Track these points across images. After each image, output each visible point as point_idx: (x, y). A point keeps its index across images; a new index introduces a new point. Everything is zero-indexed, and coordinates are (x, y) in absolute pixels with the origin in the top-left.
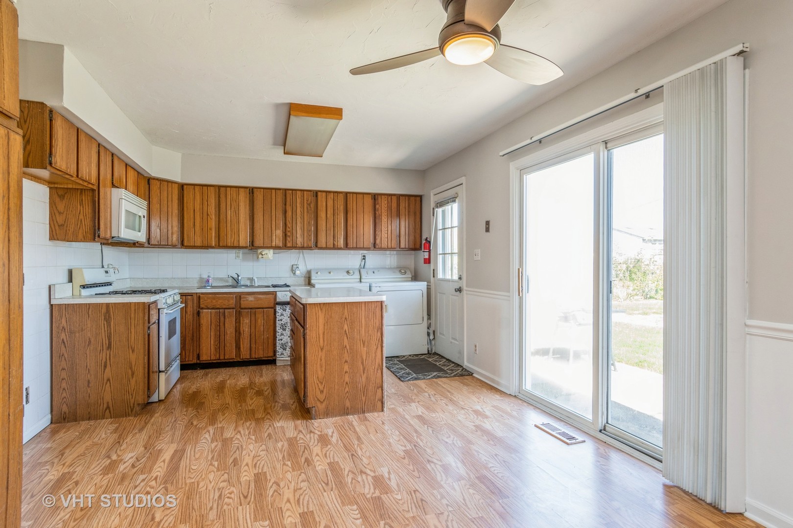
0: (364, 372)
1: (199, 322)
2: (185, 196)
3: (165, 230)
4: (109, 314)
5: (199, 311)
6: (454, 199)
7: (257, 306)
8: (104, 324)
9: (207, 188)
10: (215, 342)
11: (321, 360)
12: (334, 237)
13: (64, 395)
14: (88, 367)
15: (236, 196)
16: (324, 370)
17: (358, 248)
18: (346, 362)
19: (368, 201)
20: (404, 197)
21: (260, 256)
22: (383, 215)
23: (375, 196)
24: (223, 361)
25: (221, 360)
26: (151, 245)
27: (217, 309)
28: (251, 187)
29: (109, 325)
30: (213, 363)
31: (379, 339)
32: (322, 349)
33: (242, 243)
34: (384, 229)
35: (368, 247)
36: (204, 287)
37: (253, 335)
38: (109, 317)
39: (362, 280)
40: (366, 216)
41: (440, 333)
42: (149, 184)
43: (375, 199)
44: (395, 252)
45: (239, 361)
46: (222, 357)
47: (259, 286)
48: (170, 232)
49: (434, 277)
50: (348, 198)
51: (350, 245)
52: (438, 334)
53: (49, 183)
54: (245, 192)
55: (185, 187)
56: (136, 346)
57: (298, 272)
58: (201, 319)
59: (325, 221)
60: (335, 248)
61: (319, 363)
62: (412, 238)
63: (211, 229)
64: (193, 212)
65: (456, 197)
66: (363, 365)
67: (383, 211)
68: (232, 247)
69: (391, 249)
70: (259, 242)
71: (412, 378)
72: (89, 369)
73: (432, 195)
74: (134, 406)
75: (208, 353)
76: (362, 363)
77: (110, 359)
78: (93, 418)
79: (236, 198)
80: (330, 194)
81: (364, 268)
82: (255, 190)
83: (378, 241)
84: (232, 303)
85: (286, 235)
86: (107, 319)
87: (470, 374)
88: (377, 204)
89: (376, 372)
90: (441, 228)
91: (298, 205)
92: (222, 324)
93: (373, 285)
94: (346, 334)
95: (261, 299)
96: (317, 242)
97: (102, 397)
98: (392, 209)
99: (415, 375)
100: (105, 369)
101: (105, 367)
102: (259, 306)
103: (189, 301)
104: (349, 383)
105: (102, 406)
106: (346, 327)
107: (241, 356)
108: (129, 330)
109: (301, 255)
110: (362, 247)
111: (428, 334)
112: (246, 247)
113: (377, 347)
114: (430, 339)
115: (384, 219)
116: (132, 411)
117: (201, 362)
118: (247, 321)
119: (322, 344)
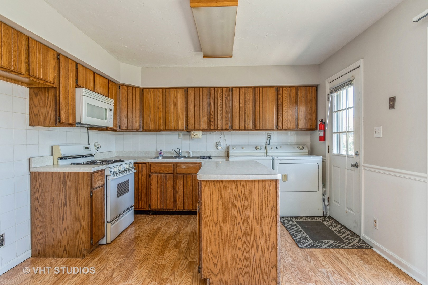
0: (257, 250)
1: (150, 183)
2: (144, 96)
3: (131, 120)
4: (66, 180)
5: (150, 174)
6: (351, 82)
7: (187, 172)
8: (62, 187)
9: (158, 90)
10: (160, 197)
11: (215, 235)
12: (245, 122)
13: (38, 237)
14: (53, 218)
15: (176, 94)
16: (217, 243)
17: (264, 129)
18: (239, 238)
19: (272, 93)
20: (302, 88)
21: (193, 136)
22: (284, 102)
23: (277, 88)
24: (166, 210)
25: (164, 209)
26: (122, 129)
27: (161, 173)
28: (186, 88)
29: (65, 188)
30: (159, 211)
31: (273, 218)
32: (216, 224)
33: (180, 128)
34: (285, 114)
35: (272, 128)
36: (157, 158)
37: (185, 193)
38: (65, 182)
39: (268, 154)
40: (270, 104)
41: (335, 201)
42: (120, 88)
43: (277, 91)
44: (295, 132)
45: (176, 211)
46: (165, 208)
47: (193, 157)
48: (134, 120)
49: (329, 152)
50: (256, 91)
51: (258, 127)
52: (333, 201)
53: (28, 85)
54: (182, 91)
55: (144, 90)
56: (82, 205)
57: (220, 148)
58: (151, 180)
59: (238, 109)
60: (246, 129)
61: (213, 238)
62: (309, 120)
63: (160, 118)
64: (149, 107)
65: (352, 80)
66: (257, 243)
67: (284, 100)
68: (174, 130)
69: (291, 130)
70: (191, 126)
71: (309, 245)
72: (53, 220)
73: (327, 83)
74: (82, 250)
75: (156, 204)
76: (256, 241)
77: (66, 214)
78: (56, 256)
79: (176, 96)
80: (242, 89)
81: (269, 144)
82: (189, 89)
83: (280, 124)
84: (171, 169)
85: (210, 121)
86: (64, 184)
87: (369, 247)
88: (279, 95)
89: (270, 251)
90: (335, 110)
91: (219, 98)
92: (164, 184)
93: (275, 158)
94: (239, 211)
95: (190, 167)
96: (232, 125)
97: (61, 241)
98: (292, 97)
99: (311, 241)
100: (63, 221)
101: (63, 219)
102: (190, 173)
103: (144, 167)
104: (242, 259)
105: (61, 248)
106: (239, 204)
107: (178, 208)
108: (78, 193)
109: (222, 135)
110: (267, 128)
111: (323, 200)
112: (183, 130)
113: (271, 226)
114: (325, 205)
115: (285, 106)
116: (80, 254)
117: (152, 210)
118: (181, 183)
119: (215, 220)
